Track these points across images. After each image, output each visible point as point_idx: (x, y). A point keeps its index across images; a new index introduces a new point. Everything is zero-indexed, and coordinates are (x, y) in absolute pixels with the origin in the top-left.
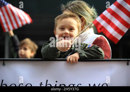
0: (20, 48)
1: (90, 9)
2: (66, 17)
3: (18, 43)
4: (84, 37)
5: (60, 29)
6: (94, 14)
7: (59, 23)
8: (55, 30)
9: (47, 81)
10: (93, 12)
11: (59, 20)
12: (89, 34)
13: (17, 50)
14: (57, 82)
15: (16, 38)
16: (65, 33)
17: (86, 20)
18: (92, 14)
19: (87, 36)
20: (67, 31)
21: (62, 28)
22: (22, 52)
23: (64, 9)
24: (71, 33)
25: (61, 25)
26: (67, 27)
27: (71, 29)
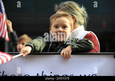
0: (18, 43)
1: (80, 8)
2: (59, 16)
3: (17, 39)
4: (76, 33)
5: (55, 28)
6: (84, 13)
7: (54, 22)
8: (51, 28)
9: (43, 72)
10: (83, 11)
11: (53, 20)
12: (80, 30)
13: (15, 45)
14: (51, 73)
15: (15, 33)
16: (59, 31)
17: (76, 19)
18: (82, 13)
19: (78, 33)
20: (61, 29)
21: (57, 27)
22: (20, 47)
23: (57, 9)
24: (65, 30)
25: (55, 24)
26: (61, 26)
27: (65, 27)
